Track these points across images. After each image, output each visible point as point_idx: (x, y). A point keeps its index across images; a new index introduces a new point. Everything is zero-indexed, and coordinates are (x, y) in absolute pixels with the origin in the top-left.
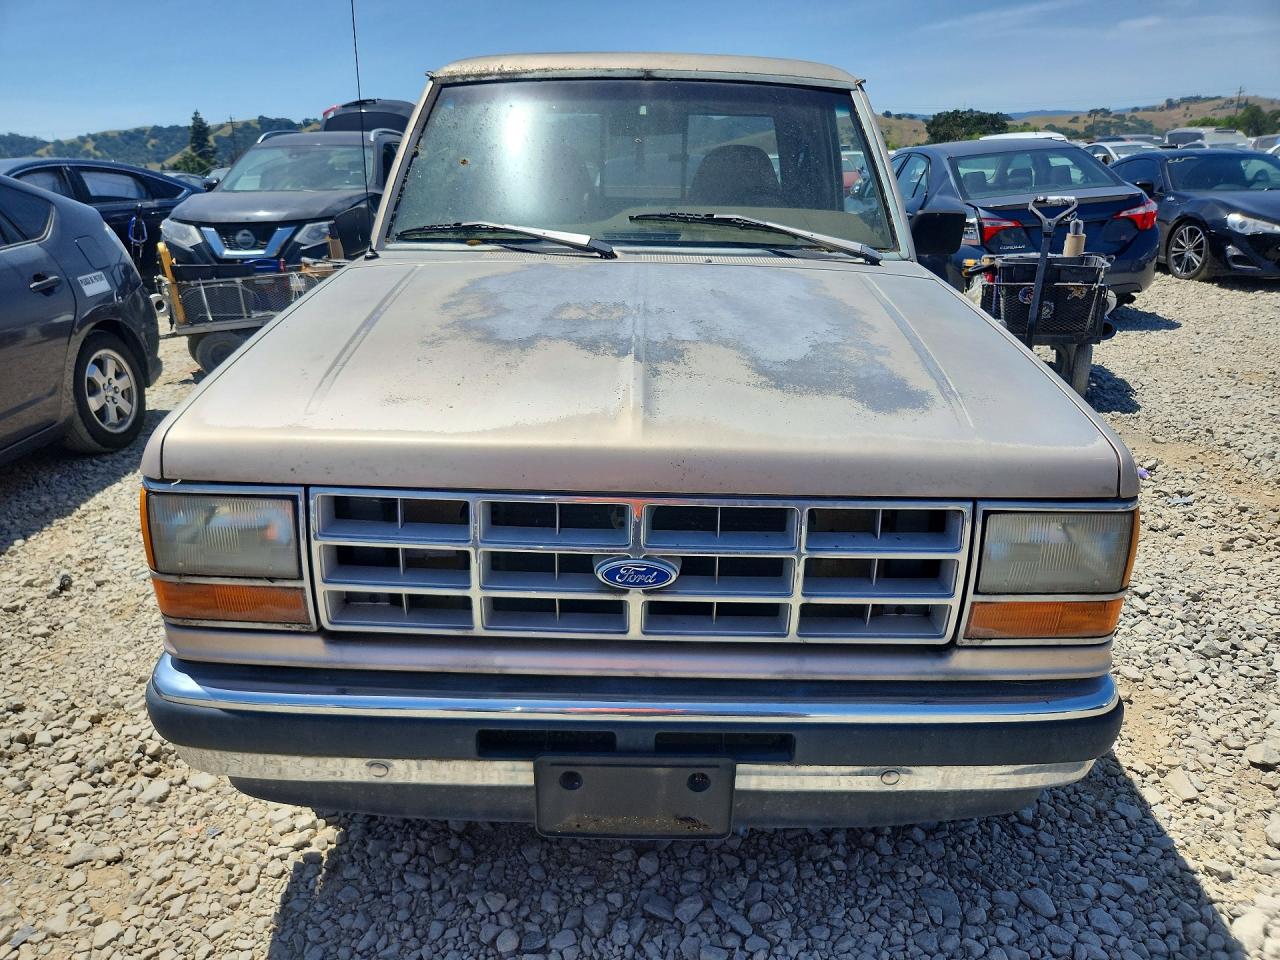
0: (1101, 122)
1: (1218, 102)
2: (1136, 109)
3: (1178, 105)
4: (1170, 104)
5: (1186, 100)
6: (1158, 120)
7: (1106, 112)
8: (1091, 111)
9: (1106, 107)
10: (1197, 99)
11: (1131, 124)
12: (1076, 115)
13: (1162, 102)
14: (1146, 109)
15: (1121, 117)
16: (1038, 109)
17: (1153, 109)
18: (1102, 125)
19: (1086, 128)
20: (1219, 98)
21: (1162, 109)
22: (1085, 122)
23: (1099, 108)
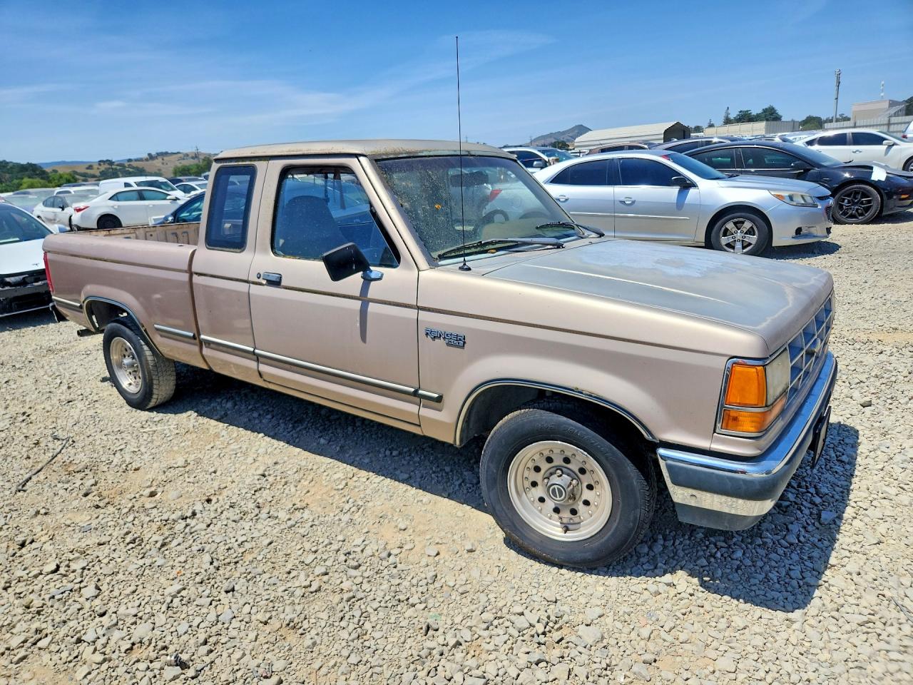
0: (109, 168)
1: (179, 155)
2: (130, 160)
3: (156, 158)
4: (151, 157)
5: (159, 154)
6: (147, 166)
7: (111, 163)
8: (100, 161)
9: (110, 159)
10: (166, 154)
11: (131, 170)
12: (89, 164)
13: (145, 156)
14: (136, 160)
15: (121, 165)
16: (60, 160)
17: (141, 160)
18: (111, 170)
19: (100, 173)
20: (179, 153)
21: (147, 160)
22: (98, 169)
23: (105, 159)
